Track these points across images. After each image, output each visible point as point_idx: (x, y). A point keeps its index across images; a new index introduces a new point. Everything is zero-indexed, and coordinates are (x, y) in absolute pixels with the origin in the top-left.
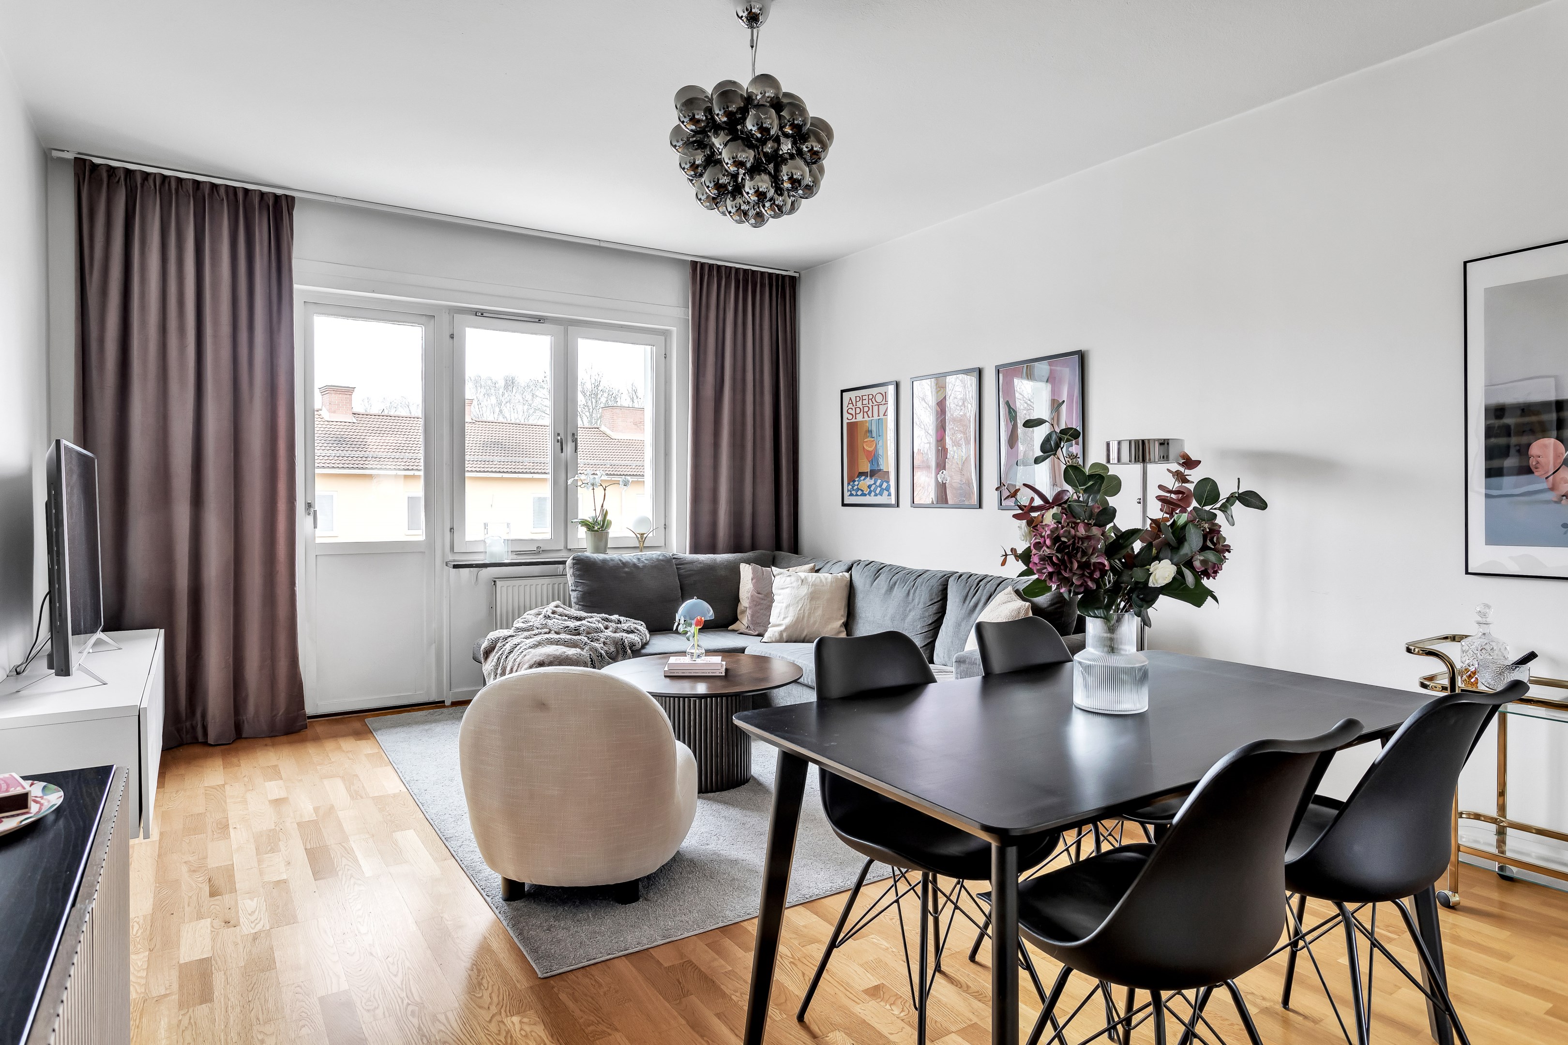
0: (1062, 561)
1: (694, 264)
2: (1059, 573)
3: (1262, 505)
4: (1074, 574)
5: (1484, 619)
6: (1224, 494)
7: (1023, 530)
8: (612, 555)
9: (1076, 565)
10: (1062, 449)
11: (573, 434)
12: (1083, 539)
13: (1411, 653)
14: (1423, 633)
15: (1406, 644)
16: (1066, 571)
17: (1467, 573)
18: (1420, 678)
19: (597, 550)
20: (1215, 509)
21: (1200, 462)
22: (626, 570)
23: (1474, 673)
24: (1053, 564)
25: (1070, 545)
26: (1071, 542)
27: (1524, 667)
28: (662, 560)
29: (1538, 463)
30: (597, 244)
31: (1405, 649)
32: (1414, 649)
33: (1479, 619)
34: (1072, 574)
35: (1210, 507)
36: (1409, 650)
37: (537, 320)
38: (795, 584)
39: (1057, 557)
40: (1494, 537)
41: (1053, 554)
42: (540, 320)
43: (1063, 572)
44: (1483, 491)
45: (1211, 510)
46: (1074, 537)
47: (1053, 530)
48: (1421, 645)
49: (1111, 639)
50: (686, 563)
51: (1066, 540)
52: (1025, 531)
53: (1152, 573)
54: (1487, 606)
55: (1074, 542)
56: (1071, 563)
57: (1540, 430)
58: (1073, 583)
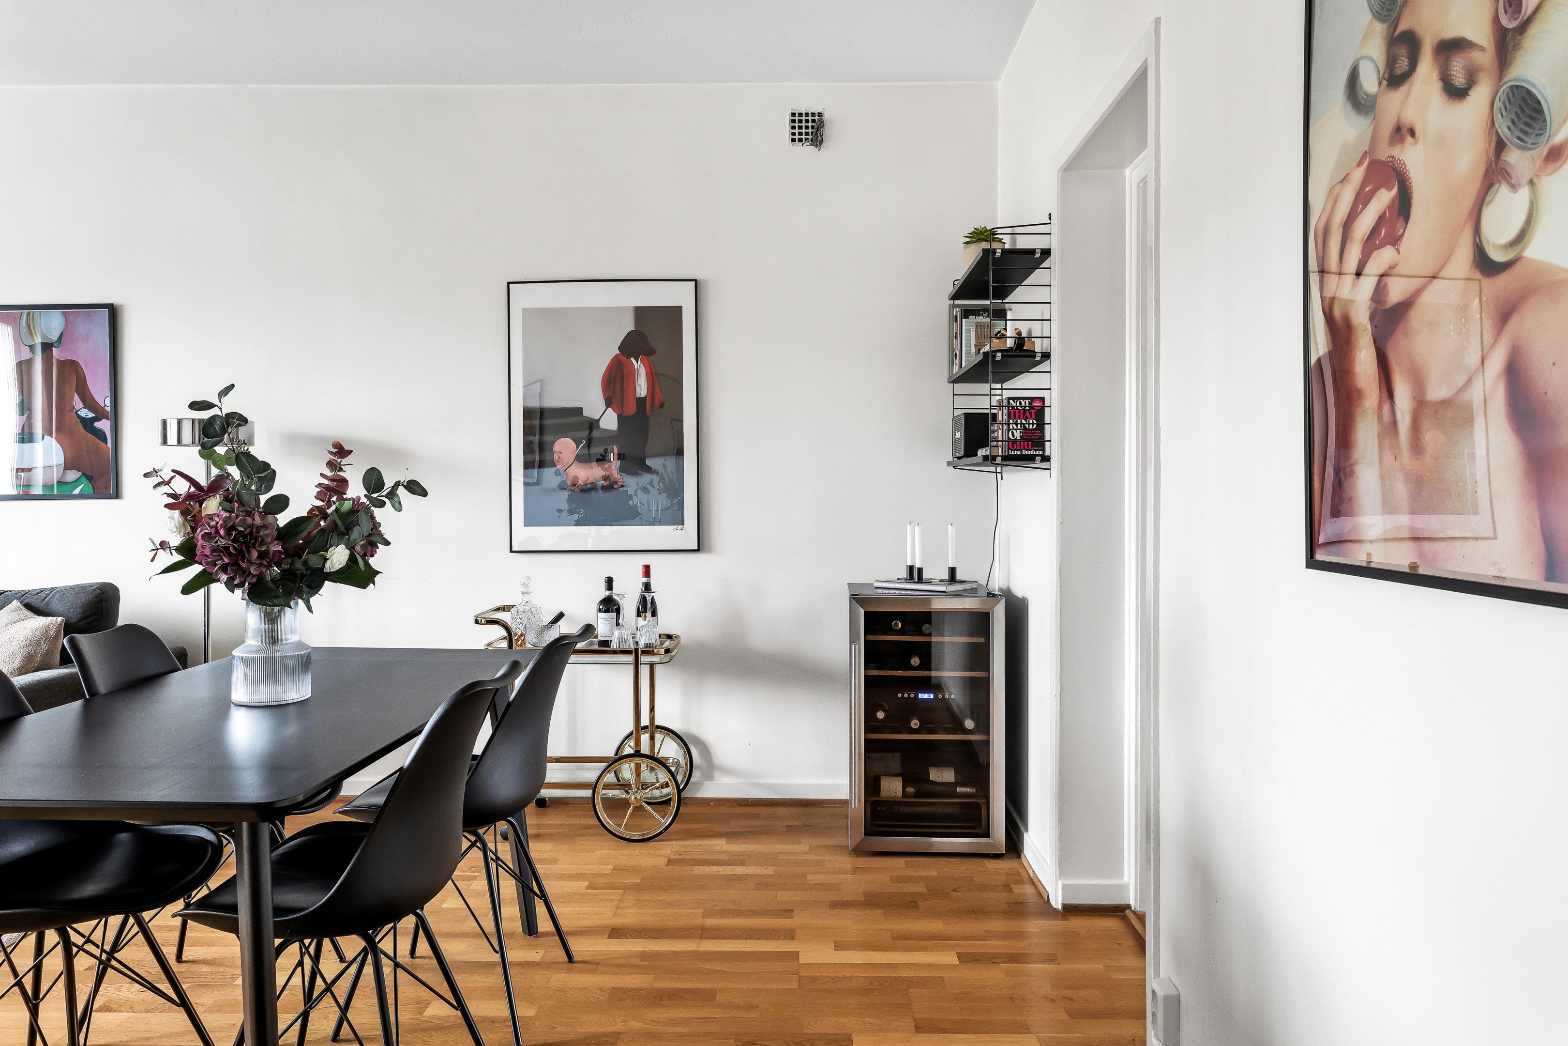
0: (240, 552)
2: (235, 564)
3: (424, 493)
4: (252, 563)
5: (527, 590)
6: (389, 484)
7: (176, 521)
9: (255, 554)
10: (229, 434)
12: (259, 528)
13: (479, 624)
14: (484, 606)
15: (475, 616)
16: (243, 561)
17: (511, 551)
18: (485, 645)
20: (382, 496)
21: (351, 451)
23: (522, 635)
24: (230, 555)
25: (247, 535)
26: (248, 531)
27: (556, 626)
29: (559, 458)
31: (474, 621)
32: (481, 620)
33: (524, 590)
34: (249, 564)
35: (378, 494)
36: (477, 622)
39: (234, 547)
40: (529, 521)
41: (228, 544)
43: (241, 562)
44: (522, 479)
45: (378, 498)
46: (252, 526)
47: (225, 519)
48: (483, 616)
49: (272, 631)
51: (243, 530)
52: (179, 522)
53: (328, 559)
54: (529, 578)
55: (252, 531)
56: (249, 553)
57: (563, 431)
58: (250, 573)
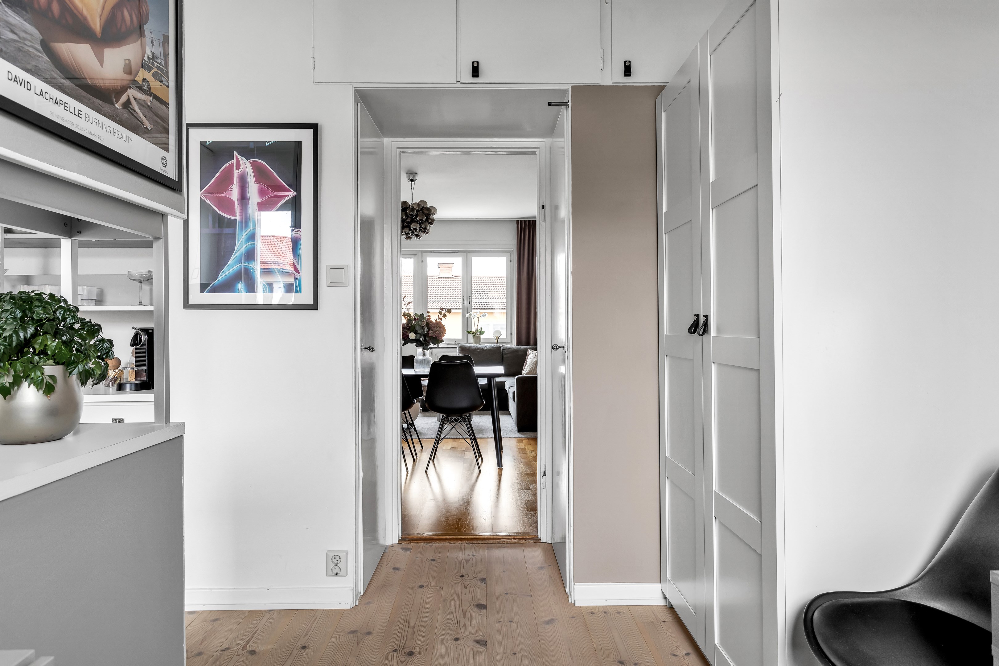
1: (518, 221)
8: (481, 346)
11: (470, 296)
19: (476, 343)
22: (478, 350)
28: (495, 347)
30: (474, 220)
37: (455, 252)
38: (533, 357)
42: (456, 252)
50: (506, 349)
